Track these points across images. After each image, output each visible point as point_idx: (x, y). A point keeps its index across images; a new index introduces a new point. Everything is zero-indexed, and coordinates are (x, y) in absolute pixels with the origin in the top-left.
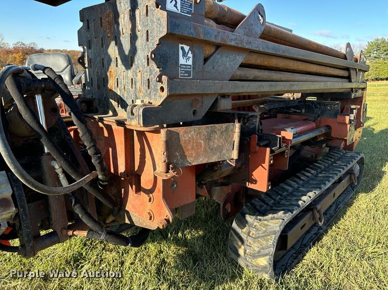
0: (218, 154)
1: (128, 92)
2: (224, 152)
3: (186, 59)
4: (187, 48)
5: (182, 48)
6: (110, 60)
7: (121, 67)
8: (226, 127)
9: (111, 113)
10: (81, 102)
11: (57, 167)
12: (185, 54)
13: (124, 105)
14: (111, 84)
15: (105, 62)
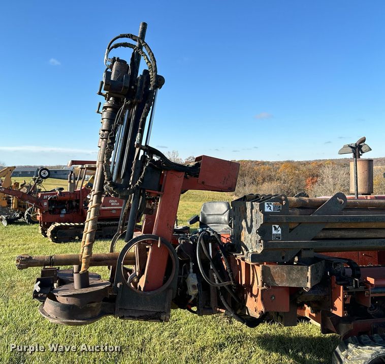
0: (297, 283)
1: (249, 244)
2: (301, 282)
3: (277, 231)
4: (277, 226)
5: (274, 227)
6: (242, 228)
7: (247, 232)
8: (301, 268)
9: (241, 253)
10: (228, 246)
11: (215, 276)
12: (276, 229)
13: (247, 250)
14: (242, 239)
15: (241, 228)
